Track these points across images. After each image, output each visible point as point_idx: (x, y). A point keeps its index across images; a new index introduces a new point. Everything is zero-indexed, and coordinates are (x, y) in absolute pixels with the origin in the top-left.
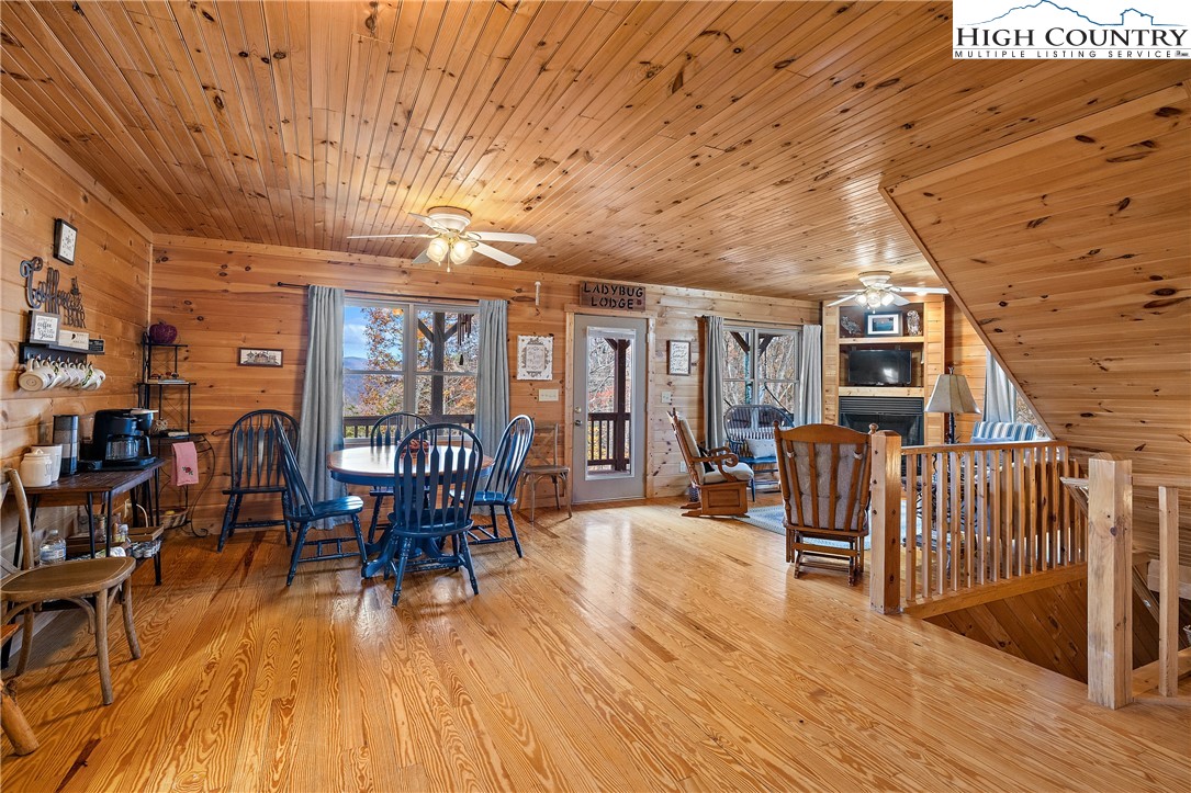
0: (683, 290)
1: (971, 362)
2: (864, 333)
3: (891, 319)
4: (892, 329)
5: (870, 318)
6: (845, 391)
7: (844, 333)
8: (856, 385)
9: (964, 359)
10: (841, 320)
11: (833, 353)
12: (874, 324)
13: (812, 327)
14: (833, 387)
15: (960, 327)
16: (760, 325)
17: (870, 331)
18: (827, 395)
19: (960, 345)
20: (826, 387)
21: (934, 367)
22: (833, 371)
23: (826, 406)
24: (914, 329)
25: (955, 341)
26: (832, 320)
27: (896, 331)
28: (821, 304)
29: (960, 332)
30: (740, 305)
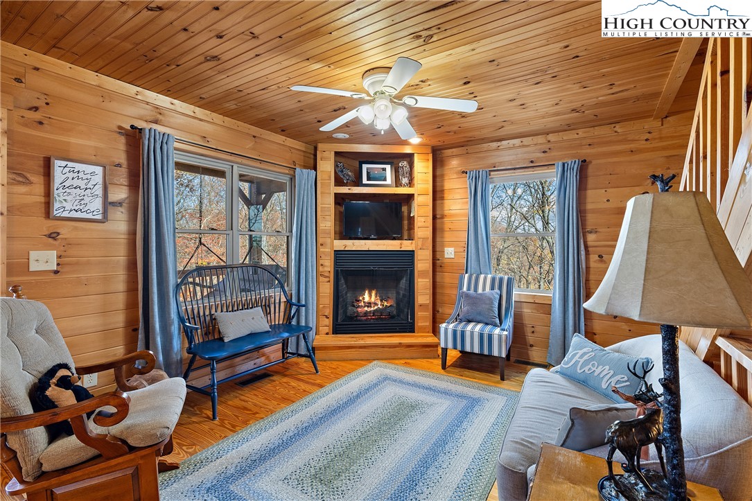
0: (90, 76)
1: (451, 216)
2: (358, 183)
3: (384, 170)
4: (385, 180)
5: (365, 167)
6: (341, 245)
7: (339, 182)
8: (350, 239)
9: (446, 212)
10: (336, 166)
11: (327, 203)
12: (368, 173)
13: (305, 171)
14: (328, 240)
15: (443, 181)
16: (239, 160)
17: (365, 181)
18: (322, 249)
19: (442, 198)
20: (320, 241)
21: (423, 219)
22: (328, 223)
23: (321, 262)
24: (405, 181)
25: (438, 195)
26: (327, 166)
27: (389, 181)
28: (316, 149)
29: (443, 186)
30: (207, 128)
